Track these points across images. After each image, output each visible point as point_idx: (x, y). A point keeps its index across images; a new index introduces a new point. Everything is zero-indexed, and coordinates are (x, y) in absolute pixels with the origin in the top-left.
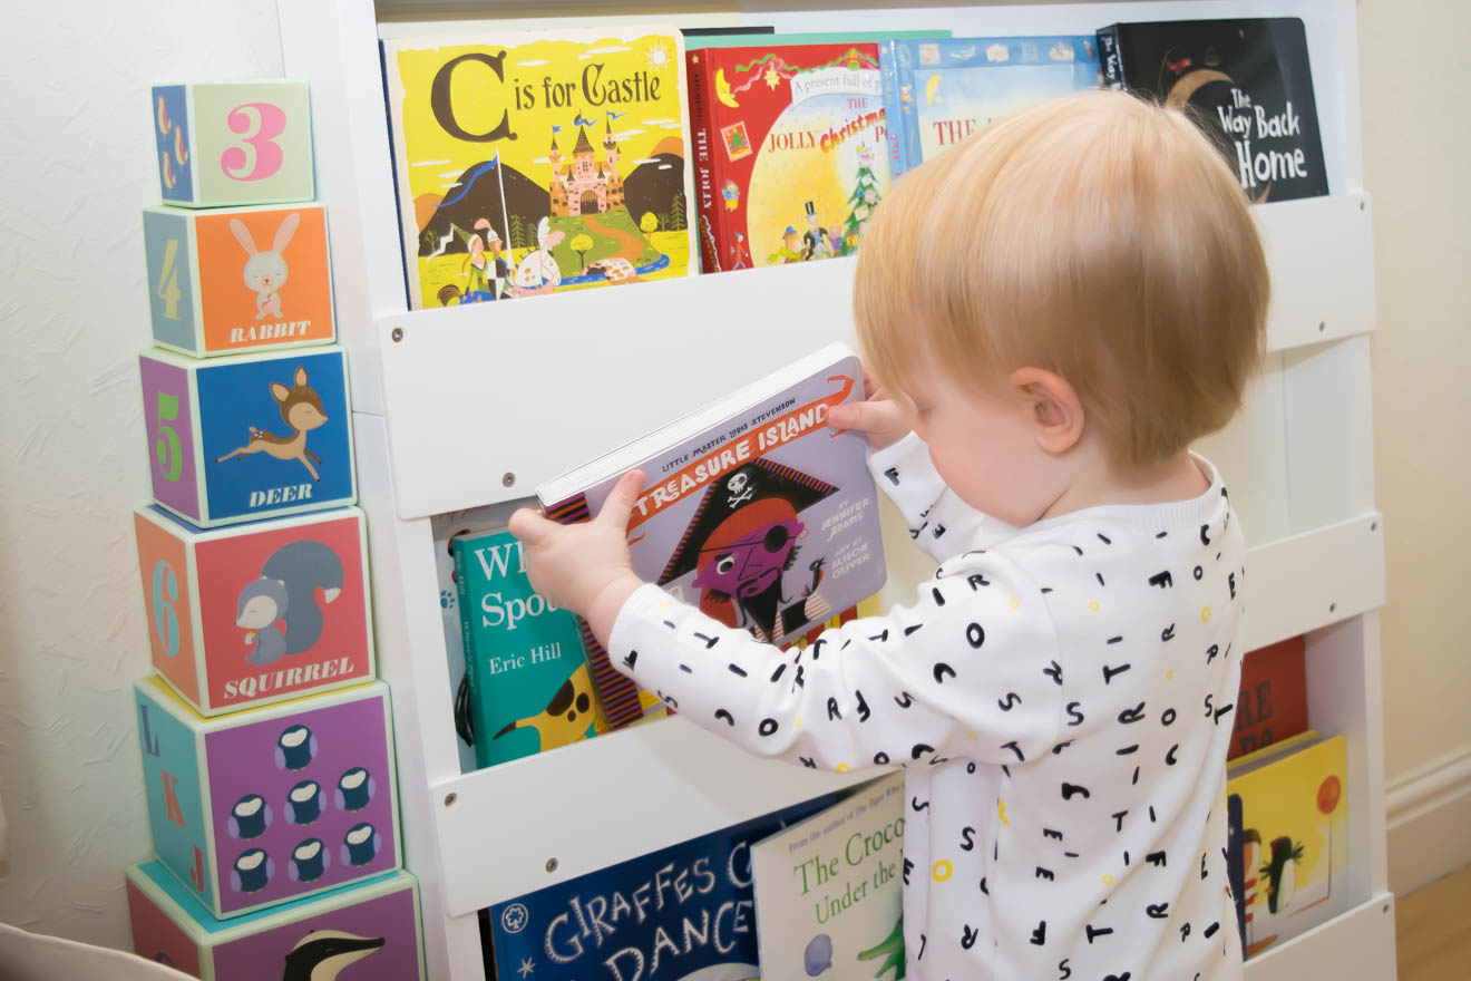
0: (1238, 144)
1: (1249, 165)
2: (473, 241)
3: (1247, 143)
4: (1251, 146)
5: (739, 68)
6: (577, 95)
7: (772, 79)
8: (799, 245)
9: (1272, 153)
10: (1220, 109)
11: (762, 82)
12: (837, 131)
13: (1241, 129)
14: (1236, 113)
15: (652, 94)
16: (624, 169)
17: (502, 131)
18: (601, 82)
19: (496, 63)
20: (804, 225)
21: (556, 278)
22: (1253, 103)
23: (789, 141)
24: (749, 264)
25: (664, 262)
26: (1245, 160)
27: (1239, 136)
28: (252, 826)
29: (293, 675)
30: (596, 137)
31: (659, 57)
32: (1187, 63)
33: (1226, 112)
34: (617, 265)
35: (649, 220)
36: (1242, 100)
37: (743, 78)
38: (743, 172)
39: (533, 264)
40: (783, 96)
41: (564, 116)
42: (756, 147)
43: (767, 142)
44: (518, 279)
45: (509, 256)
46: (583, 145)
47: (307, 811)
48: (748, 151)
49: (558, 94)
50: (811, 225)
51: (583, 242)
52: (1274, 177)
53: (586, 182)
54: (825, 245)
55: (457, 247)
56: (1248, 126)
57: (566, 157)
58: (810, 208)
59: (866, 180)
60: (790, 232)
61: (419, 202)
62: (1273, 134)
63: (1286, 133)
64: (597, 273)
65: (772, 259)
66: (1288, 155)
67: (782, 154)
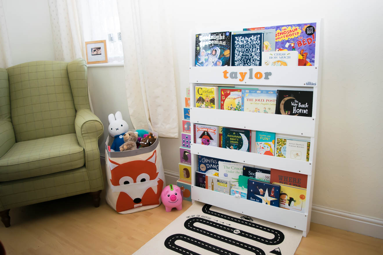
0: (294, 107)
1: (295, 110)
2: (200, 103)
3: (296, 107)
4: (296, 108)
5: (225, 91)
6: (207, 92)
7: (228, 92)
8: (230, 108)
9: (301, 109)
10: (292, 102)
11: (227, 92)
12: (236, 98)
13: (295, 105)
14: (295, 103)
15: (212, 93)
16: (210, 99)
17: (202, 94)
18: (208, 91)
19: (202, 89)
20: (230, 106)
21: (205, 107)
22: (299, 102)
23: (229, 98)
24: (224, 109)
25: (213, 107)
26: (295, 109)
27: (295, 106)
28: (184, 141)
29: (188, 132)
30: (208, 96)
31: (213, 90)
32: (287, 96)
33: (293, 103)
34: (209, 107)
35: (212, 103)
36: (296, 101)
37: (225, 92)
38: (224, 101)
39: (203, 105)
40: (229, 94)
41: (206, 94)
42: (226, 98)
43: (227, 98)
44: (202, 106)
45: (202, 104)
46: (207, 96)
47: (187, 142)
48: (225, 99)
49: (206, 92)
50: (232, 107)
51: (207, 104)
52: (300, 113)
53: (207, 99)
54: (233, 109)
55: (199, 103)
56: (297, 105)
57: (206, 97)
58: (231, 105)
59: (239, 103)
60: (229, 107)
61: (197, 99)
62: (302, 107)
63: (305, 107)
64: (208, 107)
65: (226, 109)
66: (304, 110)
67: (229, 99)
